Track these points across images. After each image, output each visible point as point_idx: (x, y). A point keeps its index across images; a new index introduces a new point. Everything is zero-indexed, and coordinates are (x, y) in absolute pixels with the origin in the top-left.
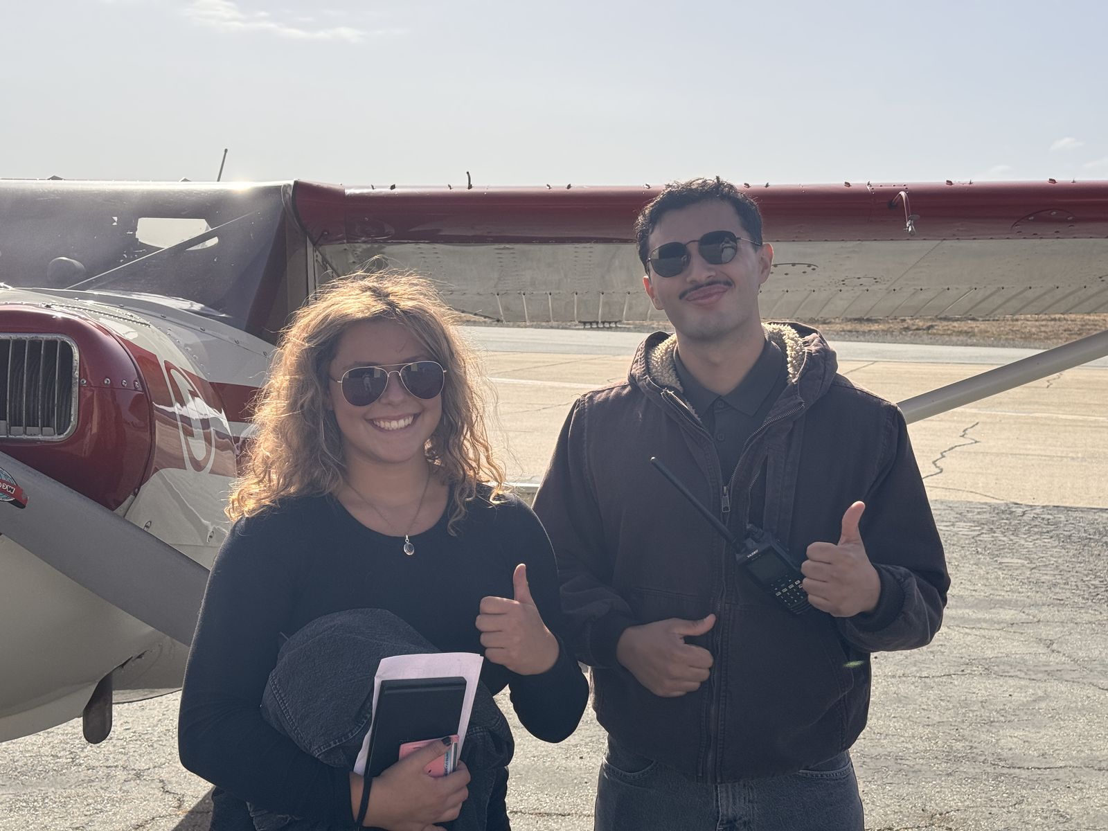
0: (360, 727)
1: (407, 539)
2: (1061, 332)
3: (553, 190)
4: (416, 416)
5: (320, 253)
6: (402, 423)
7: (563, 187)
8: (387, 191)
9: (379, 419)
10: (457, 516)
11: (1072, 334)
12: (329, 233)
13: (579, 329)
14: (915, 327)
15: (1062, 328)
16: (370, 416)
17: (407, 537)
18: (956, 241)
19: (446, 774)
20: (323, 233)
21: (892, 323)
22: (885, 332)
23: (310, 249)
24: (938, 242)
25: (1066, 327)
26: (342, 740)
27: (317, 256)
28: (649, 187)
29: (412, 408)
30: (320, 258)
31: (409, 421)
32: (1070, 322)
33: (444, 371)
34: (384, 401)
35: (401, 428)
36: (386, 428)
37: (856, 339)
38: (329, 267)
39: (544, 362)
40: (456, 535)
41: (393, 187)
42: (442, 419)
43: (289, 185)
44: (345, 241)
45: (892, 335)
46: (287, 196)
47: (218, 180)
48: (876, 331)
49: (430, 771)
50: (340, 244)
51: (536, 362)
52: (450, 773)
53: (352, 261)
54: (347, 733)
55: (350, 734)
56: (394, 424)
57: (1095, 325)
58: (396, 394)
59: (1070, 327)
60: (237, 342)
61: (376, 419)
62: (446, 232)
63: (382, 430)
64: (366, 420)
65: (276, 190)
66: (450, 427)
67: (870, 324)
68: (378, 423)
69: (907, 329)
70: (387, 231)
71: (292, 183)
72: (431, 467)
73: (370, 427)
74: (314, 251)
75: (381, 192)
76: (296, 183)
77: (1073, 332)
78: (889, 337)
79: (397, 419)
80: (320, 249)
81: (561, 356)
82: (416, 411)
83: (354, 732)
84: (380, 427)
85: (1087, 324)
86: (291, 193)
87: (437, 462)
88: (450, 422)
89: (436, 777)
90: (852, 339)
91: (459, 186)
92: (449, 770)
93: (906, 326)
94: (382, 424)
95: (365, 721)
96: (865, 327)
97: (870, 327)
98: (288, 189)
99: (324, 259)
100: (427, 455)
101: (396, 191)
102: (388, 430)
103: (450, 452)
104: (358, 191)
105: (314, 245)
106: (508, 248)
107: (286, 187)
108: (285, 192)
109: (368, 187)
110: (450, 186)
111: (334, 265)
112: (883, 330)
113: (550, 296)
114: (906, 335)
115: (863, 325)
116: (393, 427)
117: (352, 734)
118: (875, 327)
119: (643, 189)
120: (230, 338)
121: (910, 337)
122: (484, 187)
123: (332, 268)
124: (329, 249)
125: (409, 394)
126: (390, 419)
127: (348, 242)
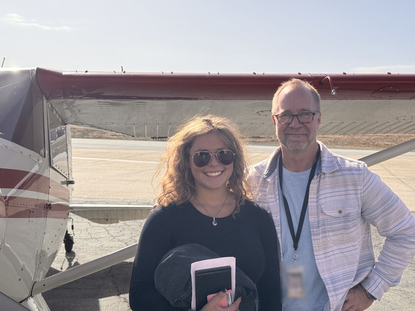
0: (186, 292)
1: (214, 219)
2: (327, 142)
3: (164, 74)
4: (222, 172)
5: (50, 103)
6: (217, 174)
7: (169, 73)
8: (84, 73)
9: (207, 172)
10: (237, 211)
11: (331, 143)
12: (54, 94)
13: (151, 141)
14: (276, 140)
15: (328, 140)
16: (204, 171)
17: (214, 218)
18: (345, 100)
19: (229, 306)
20: (51, 94)
21: (268, 138)
22: (266, 142)
23: (45, 101)
24: (338, 101)
25: (329, 140)
26: (178, 298)
27: (48, 105)
28: (210, 74)
29: (221, 168)
30: (50, 106)
31: (219, 173)
32: (330, 138)
33: (234, 154)
34: (210, 165)
35: (216, 176)
36: (210, 176)
37: (255, 144)
38: (54, 111)
39: (139, 153)
40: (235, 218)
41: (86, 72)
42: (234, 172)
43: (34, 70)
44: (62, 98)
45: (268, 143)
46: (33, 75)
47: (2, 67)
48: (262, 141)
49: (222, 305)
50: (60, 99)
51: (136, 153)
52: (231, 305)
53: (66, 108)
54: (180, 295)
55: (181, 296)
56: (214, 174)
57: (339, 139)
58: (214, 162)
59: (331, 140)
60: (6, 147)
61: (206, 172)
62: (106, 94)
63: (209, 176)
64: (203, 172)
65: (28, 71)
66: (237, 176)
67: (260, 139)
68: (207, 174)
69: (273, 141)
70: (83, 93)
71: (36, 69)
72: (228, 191)
73: (204, 175)
74: (47, 102)
75: (80, 74)
76: (38, 69)
77: (332, 142)
78: (267, 144)
79: (215, 172)
80: (50, 101)
81: (144, 151)
82: (222, 170)
83: (183, 294)
84: (208, 175)
85: (336, 139)
86: (35, 73)
87: (231, 190)
88: (237, 174)
89: (224, 308)
90: (254, 144)
91: (119, 72)
92: (230, 304)
93: (273, 139)
94: (209, 174)
95: (189, 290)
96: (258, 140)
97: (260, 140)
98: (34, 71)
99: (52, 106)
100: (227, 187)
101: (88, 73)
102: (211, 177)
103: (237, 186)
104: (69, 73)
105: (47, 99)
106: (142, 102)
107: (32, 70)
108: (32, 73)
109: (75, 72)
110: (114, 72)
111: (57, 109)
112: (265, 141)
113: (146, 125)
114: (273, 143)
115: (257, 139)
116: (213, 175)
117: (182, 295)
118: (261, 140)
119: (206, 74)
120: (3, 145)
121: (275, 144)
122: (132, 73)
123: (56, 111)
124: (54, 101)
125: (219, 162)
126: (212, 172)
127: (64, 98)
